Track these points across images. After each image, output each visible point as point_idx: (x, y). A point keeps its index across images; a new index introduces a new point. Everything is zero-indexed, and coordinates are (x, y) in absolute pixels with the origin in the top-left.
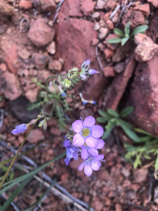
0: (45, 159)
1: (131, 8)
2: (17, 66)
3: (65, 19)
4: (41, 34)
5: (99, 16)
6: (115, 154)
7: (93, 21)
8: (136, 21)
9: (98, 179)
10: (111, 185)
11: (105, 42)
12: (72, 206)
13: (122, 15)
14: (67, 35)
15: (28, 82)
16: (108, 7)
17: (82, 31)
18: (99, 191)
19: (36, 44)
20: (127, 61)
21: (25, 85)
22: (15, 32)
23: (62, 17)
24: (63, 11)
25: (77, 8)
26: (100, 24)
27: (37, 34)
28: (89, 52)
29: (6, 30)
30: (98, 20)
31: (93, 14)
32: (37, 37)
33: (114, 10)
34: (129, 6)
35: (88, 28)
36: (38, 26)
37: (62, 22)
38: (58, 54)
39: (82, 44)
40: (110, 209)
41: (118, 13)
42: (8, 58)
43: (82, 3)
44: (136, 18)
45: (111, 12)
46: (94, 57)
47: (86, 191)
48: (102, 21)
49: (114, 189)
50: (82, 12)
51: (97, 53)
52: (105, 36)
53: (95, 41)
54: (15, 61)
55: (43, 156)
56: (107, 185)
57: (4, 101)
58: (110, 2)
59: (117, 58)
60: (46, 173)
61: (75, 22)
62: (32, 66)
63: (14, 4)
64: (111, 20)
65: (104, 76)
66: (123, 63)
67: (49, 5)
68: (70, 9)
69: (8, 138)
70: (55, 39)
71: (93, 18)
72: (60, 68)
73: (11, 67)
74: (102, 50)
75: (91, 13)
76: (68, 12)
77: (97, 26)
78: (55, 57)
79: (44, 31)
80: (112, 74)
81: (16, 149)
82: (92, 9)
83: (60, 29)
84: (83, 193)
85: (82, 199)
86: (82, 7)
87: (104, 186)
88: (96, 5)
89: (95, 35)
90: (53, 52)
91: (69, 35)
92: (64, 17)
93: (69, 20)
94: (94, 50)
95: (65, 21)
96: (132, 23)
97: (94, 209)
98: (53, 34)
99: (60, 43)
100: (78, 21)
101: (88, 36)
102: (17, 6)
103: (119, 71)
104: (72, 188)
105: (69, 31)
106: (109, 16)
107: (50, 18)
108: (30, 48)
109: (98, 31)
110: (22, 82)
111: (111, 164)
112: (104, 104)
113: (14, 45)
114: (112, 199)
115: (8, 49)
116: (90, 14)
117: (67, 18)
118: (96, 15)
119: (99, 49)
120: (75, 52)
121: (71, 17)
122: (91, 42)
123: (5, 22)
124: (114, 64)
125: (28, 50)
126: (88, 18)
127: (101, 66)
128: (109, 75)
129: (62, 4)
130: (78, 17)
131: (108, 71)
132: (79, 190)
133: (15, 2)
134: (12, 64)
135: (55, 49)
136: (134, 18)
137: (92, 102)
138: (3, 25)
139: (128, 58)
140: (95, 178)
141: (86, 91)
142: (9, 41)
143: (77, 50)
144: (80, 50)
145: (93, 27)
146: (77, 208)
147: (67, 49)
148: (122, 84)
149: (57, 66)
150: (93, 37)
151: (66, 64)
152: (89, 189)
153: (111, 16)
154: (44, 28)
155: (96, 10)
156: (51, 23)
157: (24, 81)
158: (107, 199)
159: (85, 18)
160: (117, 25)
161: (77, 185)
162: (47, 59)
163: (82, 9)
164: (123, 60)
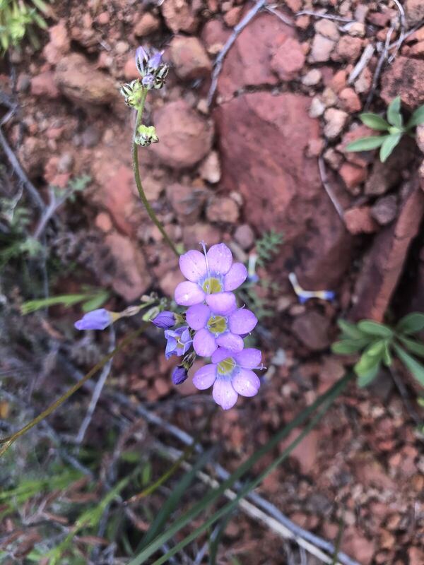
0: (219, 431)
1: (406, 48)
2: (135, 218)
3: (236, 94)
4: (182, 141)
5: (321, 80)
6: (398, 422)
7: (307, 94)
8: (417, 90)
9: (356, 483)
10: (393, 500)
11: (339, 147)
12: (295, 546)
13: (382, 70)
14: (244, 135)
15: (163, 256)
16: (341, 56)
17: (278, 123)
18: (363, 512)
19: (173, 164)
20: (405, 190)
21: (156, 263)
22: (122, 137)
23: (227, 88)
24: (230, 73)
25: (262, 62)
26: (323, 101)
27: (172, 141)
28: (303, 173)
29: (101, 135)
30: (319, 88)
31: (305, 75)
32: (171, 148)
33: (358, 60)
34: (399, 43)
35: (294, 114)
36: (170, 122)
37: (229, 102)
38: (228, 182)
39: (284, 156)
40: (395, 560)
41: (371, 66)
42: (113, 201)
43: (273, 51)
44: (417, 81)
45: (350, 66)
46: (318, 185)
47: (328, 512)
48: (328, 92)
49: (404, 509)
50: (275, 74)
51: (323, 176)
52: (341, 129)
53: (316, 145)
54: (129, 208)
55: (215, 424)
56: (384, 497)
57: (114, 301)
58: (345, 41)
59: (377, 185)
60: (225, 466)
61: (260, 101)
62: (168, 217)
63: (113, 71)
64: (352, 86)
65: (347, 231)
66: (394, 197)
67: (193, 66)
68: (245, 67)
69: (130, 382)
70: (216, 146)
71: (305, 85)
72: (233, 216)
73: (120, 221)
74: (335, 166)
75: (300, 73)
76: (242, 75)
77: (318, 107)
78: (221, 187)
79: (186, 134)
80: (368, 228)
81: (151, 408)
82: (300, 64)
83: (226, 120)
84: (321, 518)
85: (317, 531)
86: (273, 63)
87: (374, 500)
88: (309, 53)
89: (314, 130)
90: (214, 177)
91: (250, 135)
92: (233, 87)
93: (245, 98)
94: (315, 168)
95: (236, 101)
96: (406, 95)
97: (352, 557)
98: (209, 136)
99: (230, 154)
100: (267, 96)
101: (296, 134)
102: (120, 74)
103: (383, 219)
104: (290, 502)
105: (248, 125)
106: (347, 76)
107: (200, 93)
108: (160, 173)
109: (321, 119)
110: (150, 255)
111: (388, 446)
112: (355, 300)
113: (123, 168)
114: (399, 533)
115: (109, 179)
116: (296, 76)
117: (241, 91)
118: (313, 77)
119: (327, 164)
120: (268, 177)
121: (250, 88)
122: (307, 147)
123: (98, 117)
124: (372, 201)
125: (157, 179)
126: (294, 85)
127: (337, 206)
128: (359, 230)
129: (225, 57)
130: (267, 87)
131: (356, 219)
132: (310, 507)
133: (116, 65)
134: (122, 214)
135: (219, 170)
136: (411, 82)
137: (323, 295)
138: (95, 124)
139: (408, 180)
140: (350, 480)
141: (303, 269)
142: (110, 160)
143: (272, 170)
144: (279, 170)
145: (307, 110)
146: (307, 552)
147: (247, 168)
148: (392, 255)
149: (228, 213)
150: (308, 136)
151: (249, 205)
152: (336, 506)
153: (352, 77)
154: (186, 125)
155: (310, 66)
156: (203, 105)
157: (154, 252)
158: (385, 534)
159: (284, 86)
160: (369, 99)
161: (302, 495)
162: (202, 198)
163: (274, 68)
164: (394, 189)
